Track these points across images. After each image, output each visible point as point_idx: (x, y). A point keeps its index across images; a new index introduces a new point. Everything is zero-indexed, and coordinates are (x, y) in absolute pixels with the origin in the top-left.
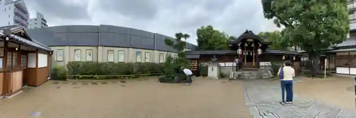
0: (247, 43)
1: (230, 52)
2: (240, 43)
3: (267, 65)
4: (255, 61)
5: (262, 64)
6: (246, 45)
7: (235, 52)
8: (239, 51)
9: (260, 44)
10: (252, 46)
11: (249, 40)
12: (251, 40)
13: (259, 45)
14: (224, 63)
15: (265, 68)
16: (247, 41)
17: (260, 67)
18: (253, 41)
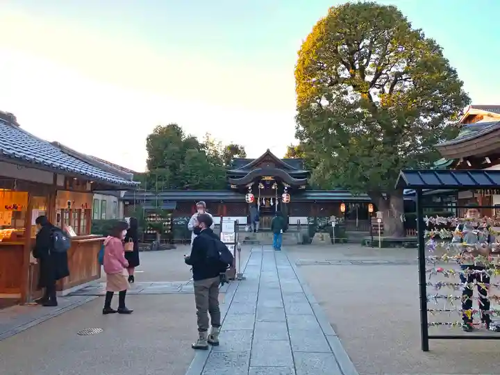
0: (264, 182)
2: (251, 184)
5: (293, 220)
7: (242, 198)
9: (285, 184)
11: (266, 178)
12: (270, 178)
14: (220, 218)
15: (298, 228)
16: (264, 179)
17: (290, 227)
18: (272, 179)
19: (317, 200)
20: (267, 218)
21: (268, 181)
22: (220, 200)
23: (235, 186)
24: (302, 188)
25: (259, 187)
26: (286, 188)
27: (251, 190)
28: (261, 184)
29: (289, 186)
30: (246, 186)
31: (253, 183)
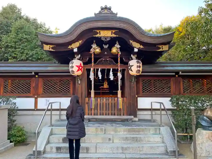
1: (54, 67)
2: (77, 44)
3: (157, 106)
4: (123, 95)
5: (144, 102)
6: (95, 49)
8: (76, 65)
10: (114, 50)
13: (133, 48)
15: (152, 115)
16: (98, 35)
17: (139, 113)
18: (114, 35)
19: (183, 71)
20: (105, 100)
21: (106, 39)
22: (32, 73)
23: (51, 46)
24: (163, 50)
25: (91, 50)
26: (136, 50)
27: (80, 55)
28: (94, 46)
29: (142, 47)
30: (70, 47)
31: (80, 42)
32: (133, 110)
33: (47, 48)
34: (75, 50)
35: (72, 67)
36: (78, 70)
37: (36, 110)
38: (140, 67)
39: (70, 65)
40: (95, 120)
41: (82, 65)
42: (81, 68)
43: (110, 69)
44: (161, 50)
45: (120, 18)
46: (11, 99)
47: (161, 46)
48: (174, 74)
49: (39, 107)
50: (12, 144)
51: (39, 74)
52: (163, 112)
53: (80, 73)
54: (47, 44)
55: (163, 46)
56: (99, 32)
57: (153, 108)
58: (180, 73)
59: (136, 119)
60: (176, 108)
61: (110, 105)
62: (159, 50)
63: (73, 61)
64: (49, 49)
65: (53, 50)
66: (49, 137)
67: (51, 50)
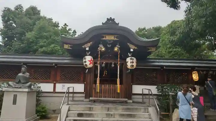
3: (146, 92)
4: (121, 83)
5: (137, 89)
6: (101, 48)
7: (78, 62)
8: (88, 60)
10: (116, 49)
13: (129, 49)
14: (52, 85)
15: (143, 98)
16: (104, 39)
17: (133, 97)
18: (115, 39)
19: (166, 66)
20: (107, 86)
21: (110, 41)
22: (53, 64)
23: (70, 45)
24: (152, 50)
25: (99, 48)
26: (132, 50)
27: (90, 52)
28: (101, 46)
29: (136, 48)
30: (83, 47)
31: (91, 43)
32: (129, 94)
33: (66, 46)
34: (87, 49)
35: (85, 62)
36: (90, 64)
37: (54, 92)
38: (133, 62)
39: (84, 61)
40: (100, 101)
41: (93, 60)
42: (92, 62)
43: (112, 63)
44: (150, 50)
45: (121, 26)
46: (37, 84)
47: (150, 48)
48: (160, 68)
49: (57, 90)
50: (38, 117)
51: (58, 65)
52: (151, 97)
53: (91, 66)
54: (67, 44)
55: (152, 48)
56: (105, 36)
57: (144, 93)
58: (165, 67)
59: (131, 101)
60: (161, 94)
61: (112, 90)
62: (149, 51)
63: (86, 57)
64: (68, 47)
65: (71, 48)
66: (67, 112)
67: (69, 48)
